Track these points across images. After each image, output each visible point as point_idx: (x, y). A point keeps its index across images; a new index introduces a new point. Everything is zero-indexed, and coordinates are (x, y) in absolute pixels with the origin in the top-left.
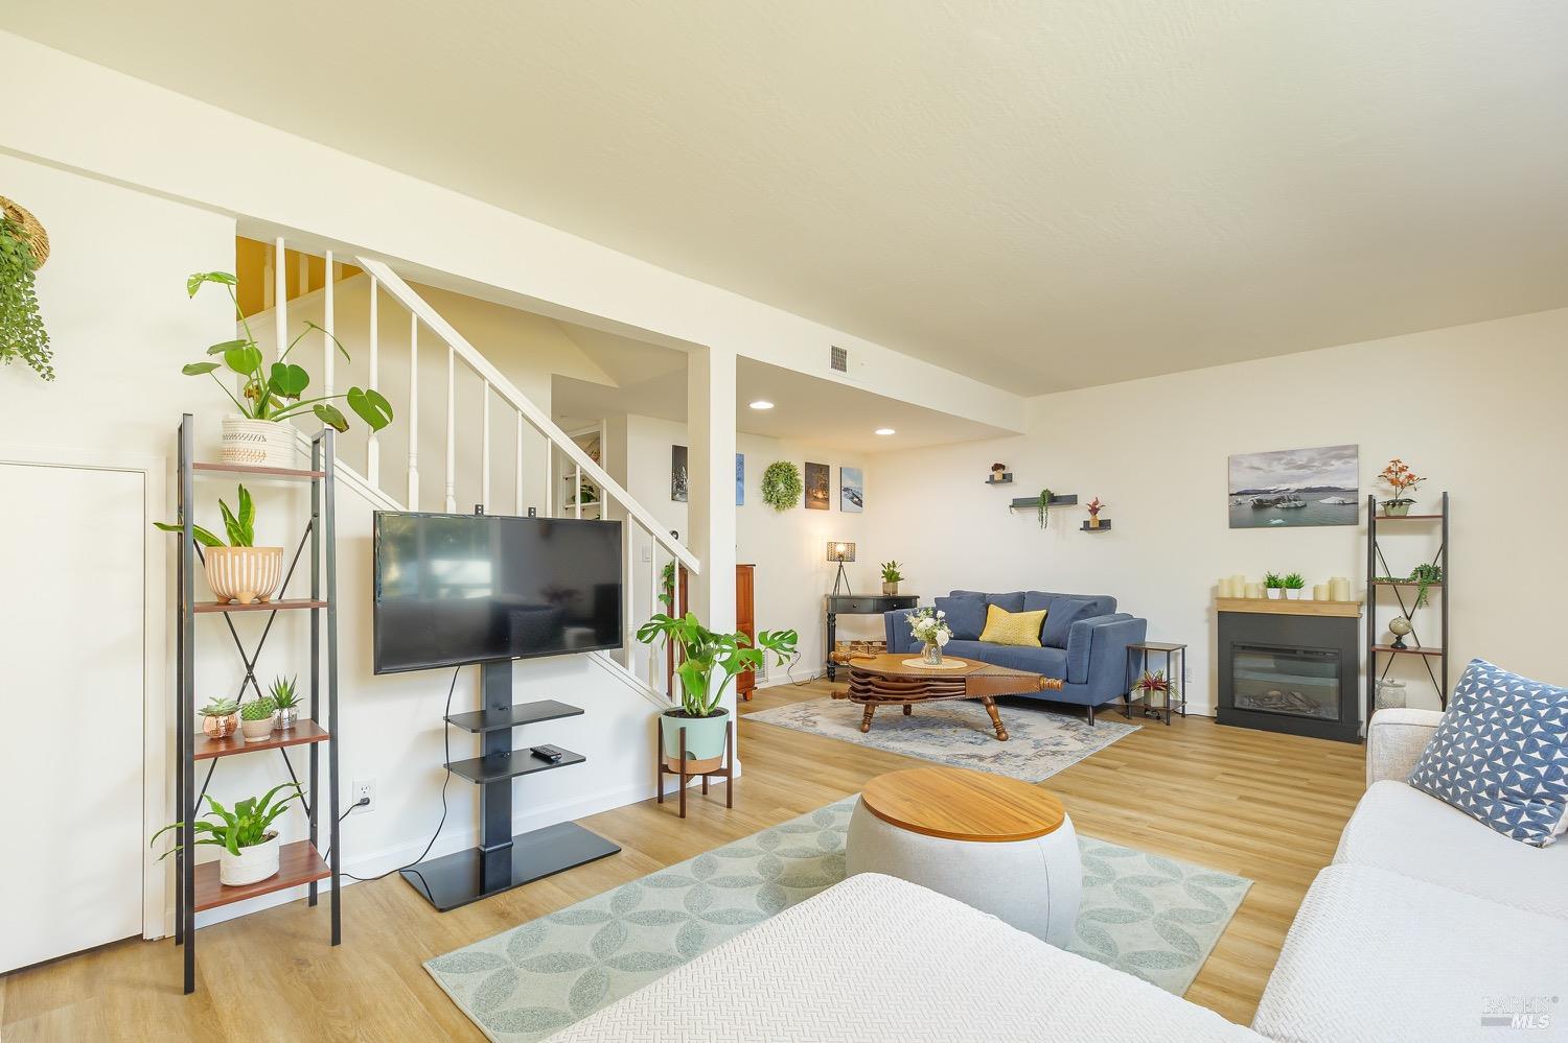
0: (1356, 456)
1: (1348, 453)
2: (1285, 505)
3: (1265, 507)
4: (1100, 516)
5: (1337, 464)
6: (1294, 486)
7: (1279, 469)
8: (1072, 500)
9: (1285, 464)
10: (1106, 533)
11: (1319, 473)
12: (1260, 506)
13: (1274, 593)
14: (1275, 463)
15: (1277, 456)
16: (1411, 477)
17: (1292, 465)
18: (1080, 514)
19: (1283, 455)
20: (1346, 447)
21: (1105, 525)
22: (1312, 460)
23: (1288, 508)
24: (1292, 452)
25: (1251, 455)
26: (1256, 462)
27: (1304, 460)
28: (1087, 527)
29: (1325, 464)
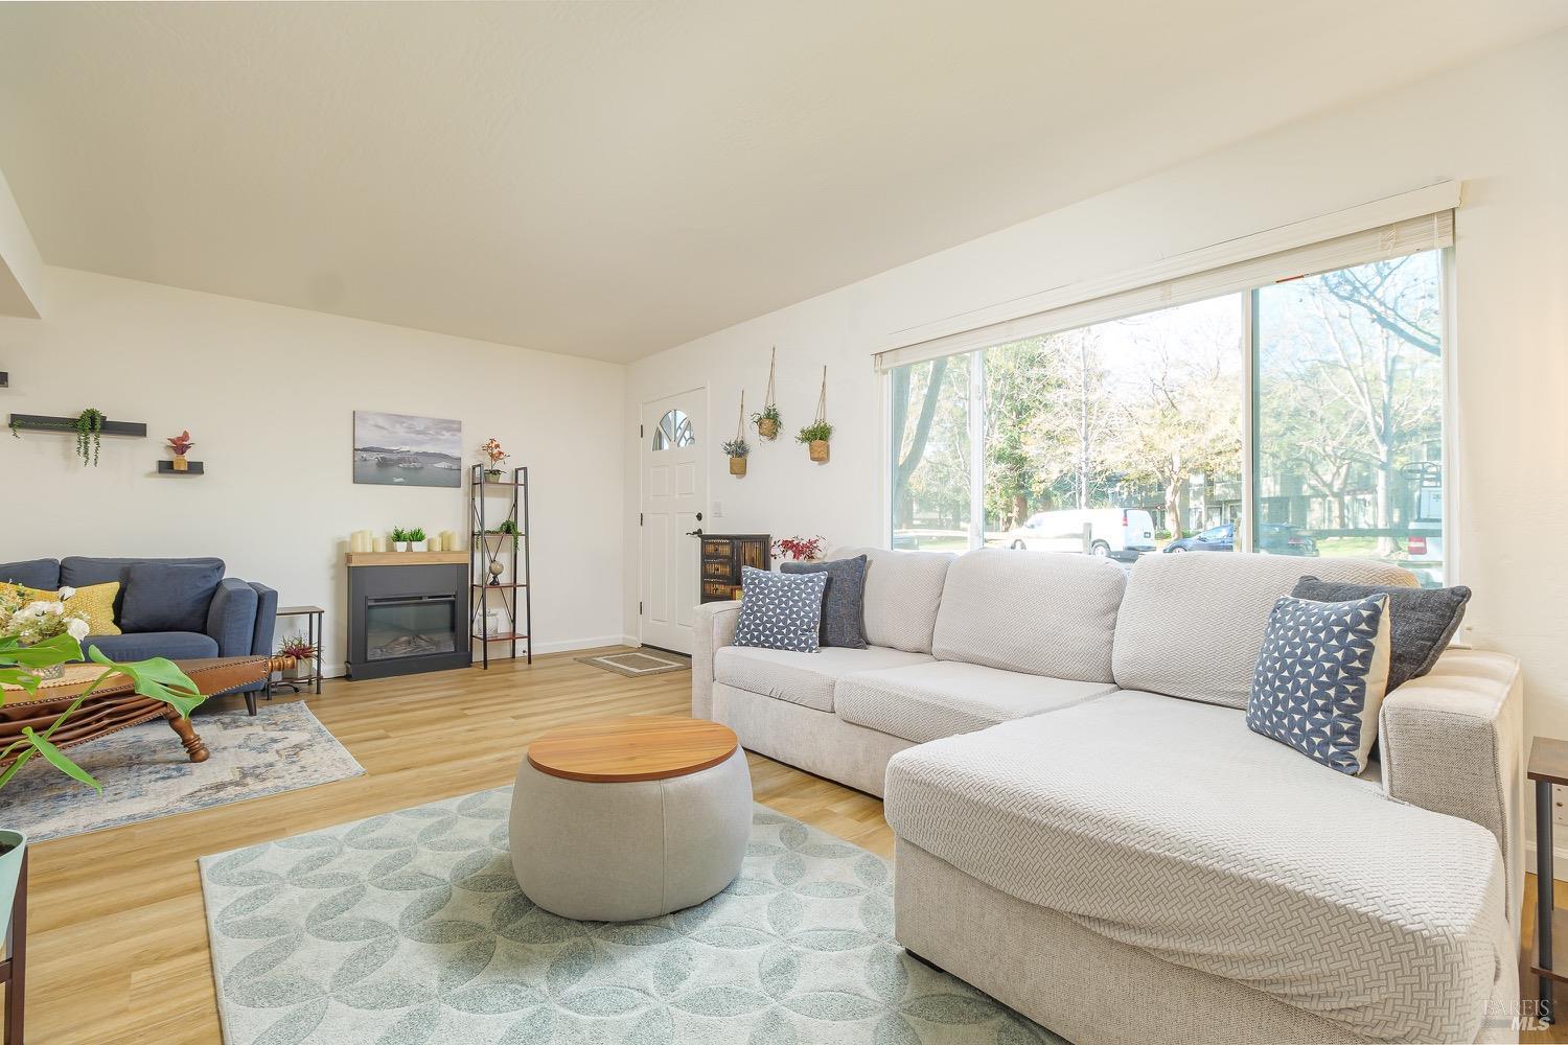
0: (459, 430)
1: (454, 426)
2: (406, 465)
3: (387, 465)
4: (189, 456)
5: (447, 435)
6: (414, 449)
7: (401, 431)
8: (138, 430)
9: (406, 427)
10: (196, 479)
11: (432, 439)
12: (383, 464)
13: (401, 546)
14: (398, 426)
15: (399, 418)
16: (500, 453)
17: (411, 429)
18: (154, 449)
19: (404, 420)
20: (453, 422)
21: (196, 468)
22: (427, 428)
23: (409, 468)
24: (412, 418)
25: (377, 414)
26: (381, 422)
27: (422, 428)
28: (166, 467)
29: (437, 433)
